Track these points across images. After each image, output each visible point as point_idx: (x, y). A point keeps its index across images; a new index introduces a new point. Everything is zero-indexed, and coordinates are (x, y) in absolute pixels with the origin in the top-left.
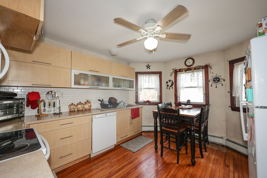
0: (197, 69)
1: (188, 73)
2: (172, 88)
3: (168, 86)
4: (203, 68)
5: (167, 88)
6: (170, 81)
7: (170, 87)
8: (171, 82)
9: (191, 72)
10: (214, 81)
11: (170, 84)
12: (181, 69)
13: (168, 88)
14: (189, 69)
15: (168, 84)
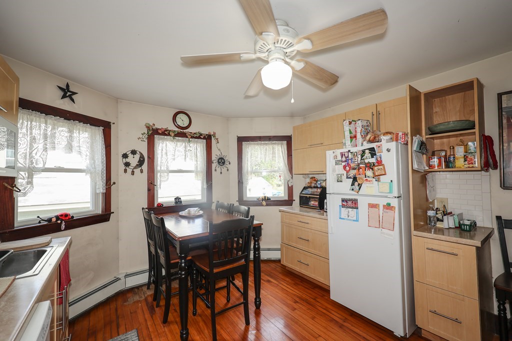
0: (196, 138)
1: (178, 141)
2: (142, 171)
3: (127, 164)
4: (204, 138)
5: (125, 171)
6: (134, 152)
7: (135, 168)
8: (137, 157)
9: (183, 141)
10: (219, 163)
11: (134, 160)
12: (166, 130)
13: (129, 170)
14: (181, 134)
15: (128, 160)
